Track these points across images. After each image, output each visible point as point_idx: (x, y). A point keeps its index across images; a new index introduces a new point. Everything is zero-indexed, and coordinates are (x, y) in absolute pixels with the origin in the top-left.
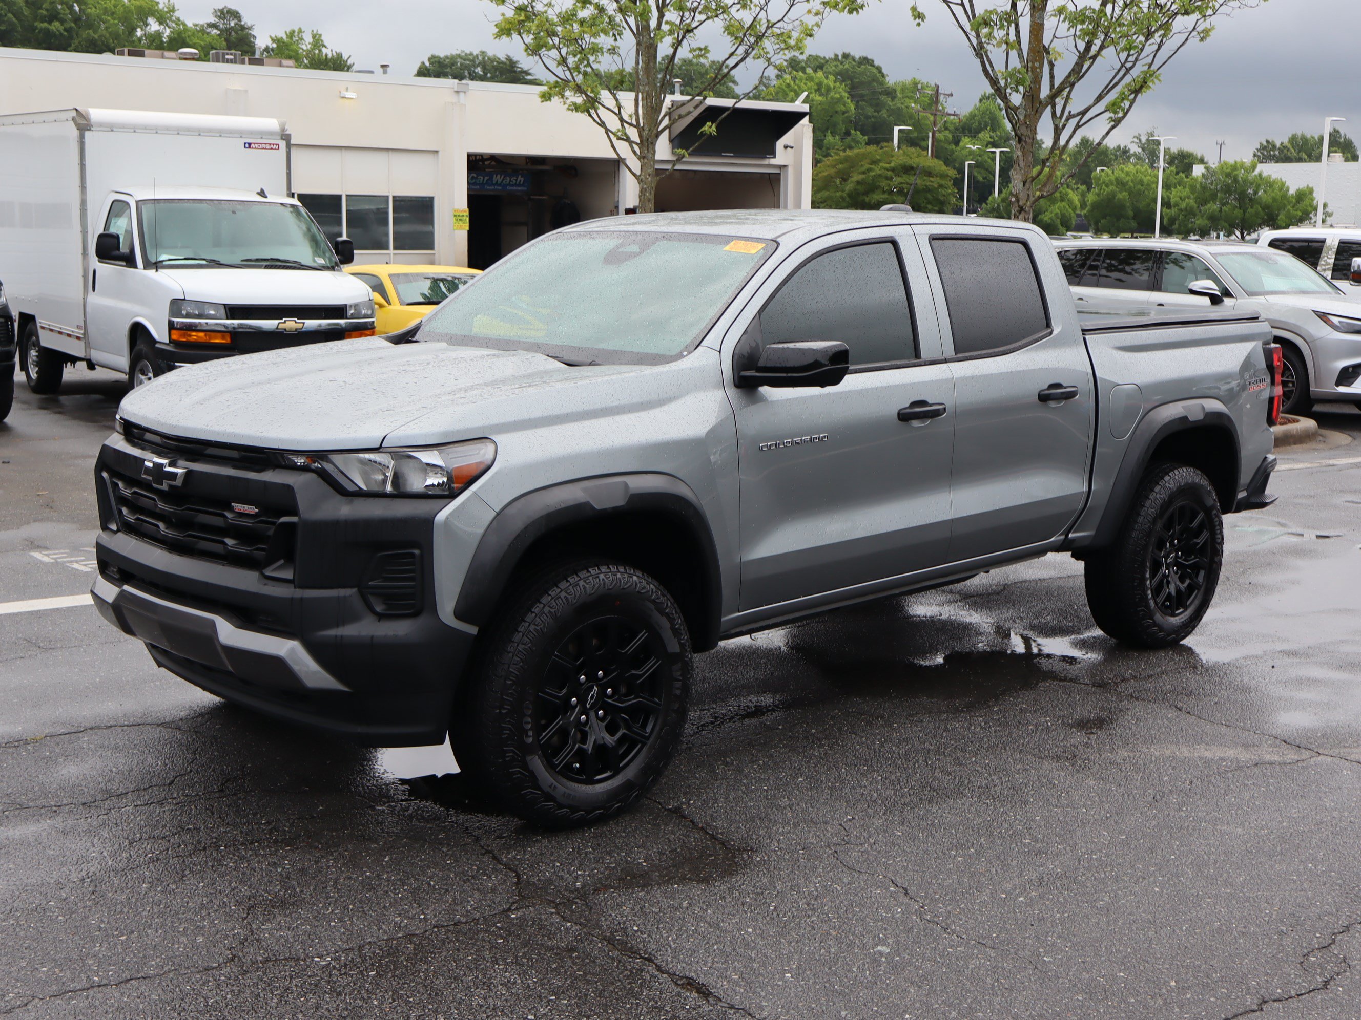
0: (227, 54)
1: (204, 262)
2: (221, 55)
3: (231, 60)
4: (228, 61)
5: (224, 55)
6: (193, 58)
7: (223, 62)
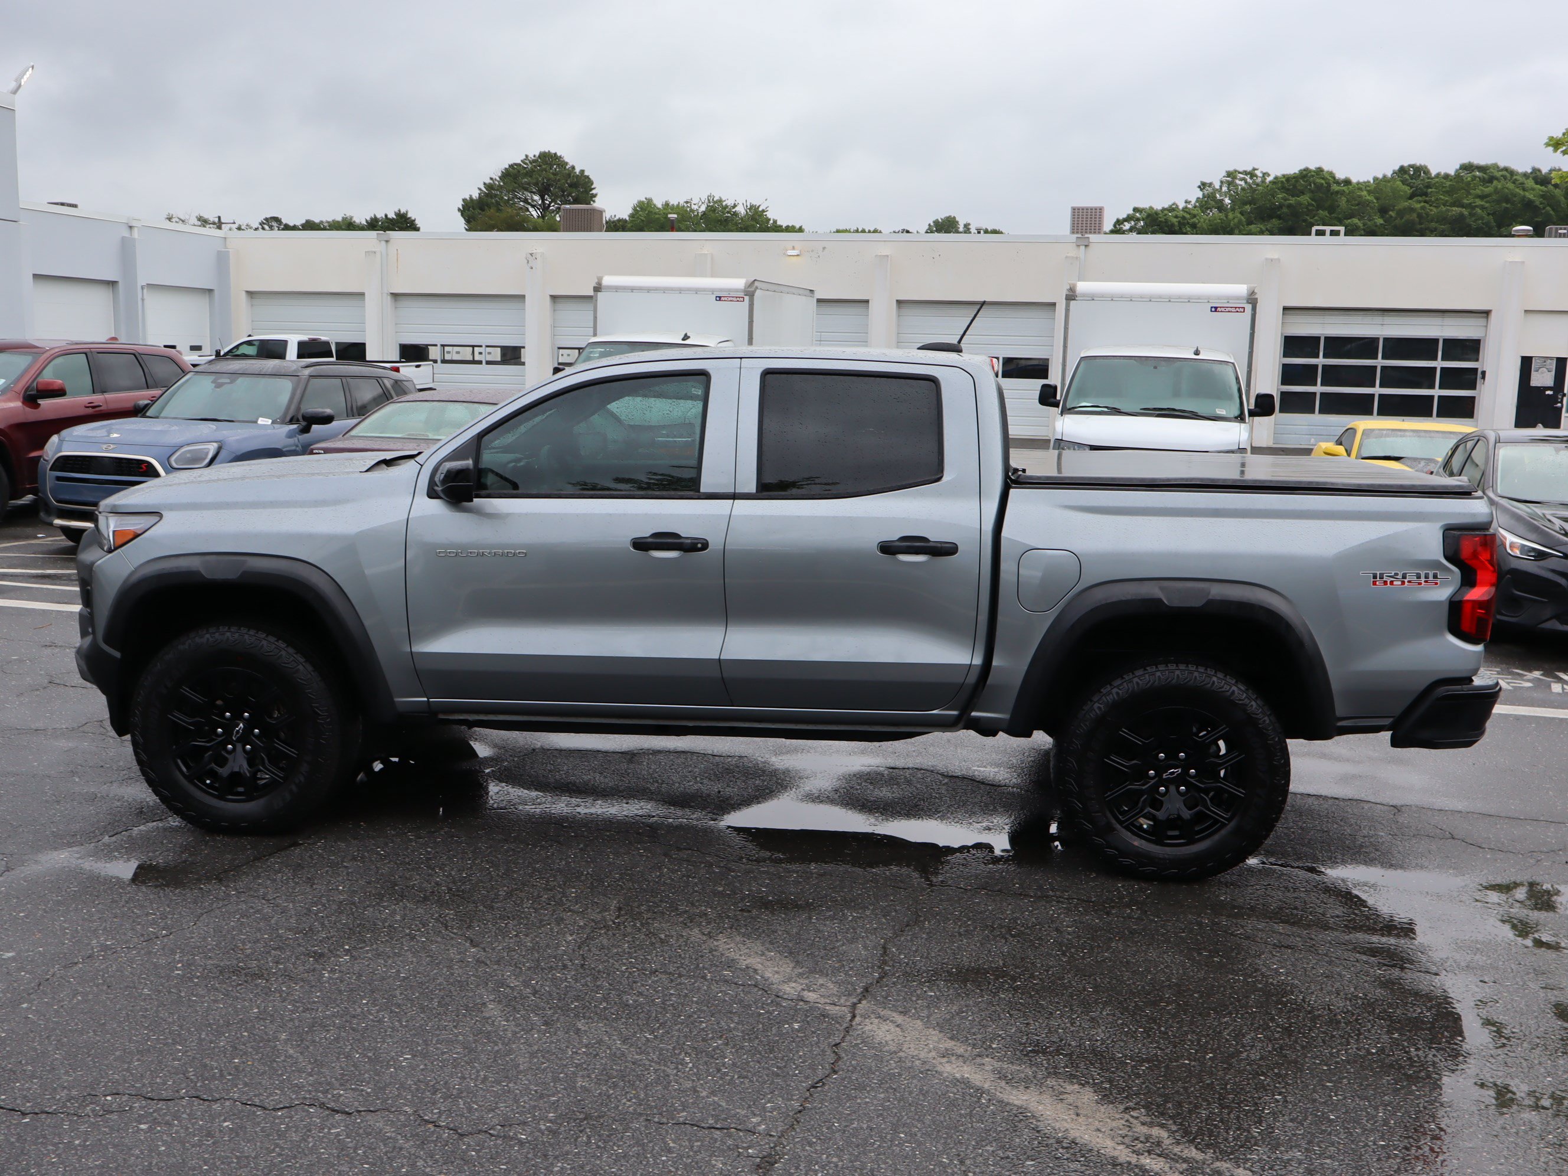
0: (1561, 229)
1: (1106, 410)
2: (1554, 230)
3: (1564, 234)
4: (1560, 236)
5: (1557, 230)
6: (1527, 235)
7: (1556, 237)
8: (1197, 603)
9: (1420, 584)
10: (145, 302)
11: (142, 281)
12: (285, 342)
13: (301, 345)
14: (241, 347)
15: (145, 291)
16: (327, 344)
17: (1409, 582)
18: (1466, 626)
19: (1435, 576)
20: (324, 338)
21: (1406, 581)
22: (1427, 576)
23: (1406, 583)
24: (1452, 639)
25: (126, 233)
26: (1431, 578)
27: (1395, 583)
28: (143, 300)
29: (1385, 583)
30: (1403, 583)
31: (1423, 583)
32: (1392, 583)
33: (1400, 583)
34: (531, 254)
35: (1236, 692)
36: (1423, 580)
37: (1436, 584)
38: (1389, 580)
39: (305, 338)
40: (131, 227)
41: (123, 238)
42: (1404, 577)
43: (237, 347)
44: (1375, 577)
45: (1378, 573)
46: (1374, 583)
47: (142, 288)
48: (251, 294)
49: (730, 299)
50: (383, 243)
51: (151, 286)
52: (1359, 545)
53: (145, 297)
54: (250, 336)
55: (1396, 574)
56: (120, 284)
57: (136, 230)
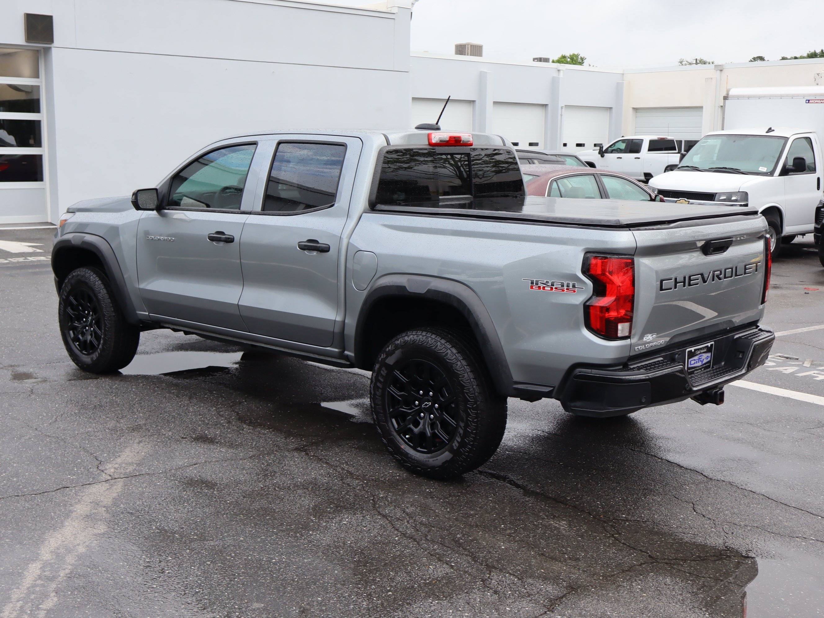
8: (423, 291)
9: (563, 290)
10: (563, 116)
11: (562, 103)
12: (642, 140)
13: (652, 142)
14: (616, 144)
15: (563, 109)
16: (672, 141)
17: (556, 288)
18: (597, 324)
19: (574, 286)
20: (670, 138)
21: (554, 287)
22: (568, 286)
23: (554, 289)
24: (586, 333)
25: (555, 74)
26: (571, 287)
27: (546, 288)
28: (561, 115)
29: (539, 287)
30: (552, 289)
31: (566, 290)
32: (544, 288)
33: (549, 289)
34: (818, 74)
35: (449, 354)
36: (565, 288)
37: (574, 291)
38: (542, 286)
39: (655, 137)
40: (559, 70)
41: (553, 78)
42: (553, 285)
43: (614, 144)
44: (532, 283)
45: (535, 280)
46: (532, 287)
47: (562, 108)
48: (636, 109)
49: (816, 101)
50: (719, 72)
51: (567, 106)
52: (524, 259)
53: (563, 114)
54: (623, 137)
55: (547, 282)
56: (549, 106)
57: (561, 72)
